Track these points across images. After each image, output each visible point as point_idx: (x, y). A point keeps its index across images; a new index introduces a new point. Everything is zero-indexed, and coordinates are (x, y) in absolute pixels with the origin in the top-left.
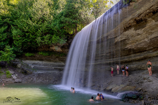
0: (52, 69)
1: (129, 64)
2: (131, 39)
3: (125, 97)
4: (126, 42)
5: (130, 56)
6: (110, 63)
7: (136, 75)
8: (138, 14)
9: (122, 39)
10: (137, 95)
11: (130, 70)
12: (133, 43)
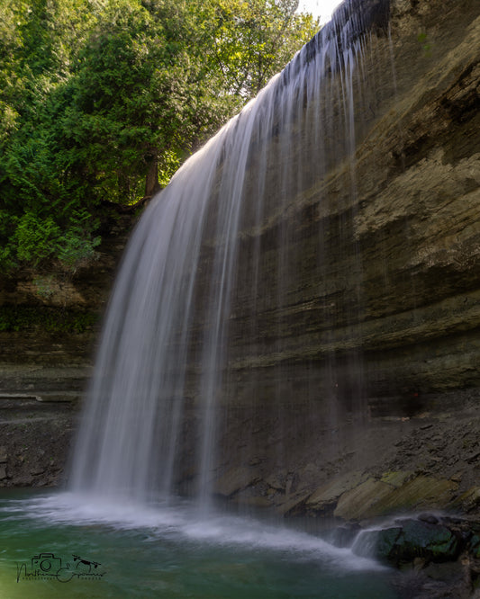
0: (32, 403)
1: (439, 352)
2: (435, 215)
3: (395, 546)
4: (413, 232)
5: (437, 306)
6: (338, 351)
7: (470, 410)
8: (455, 70)
9: (392, 218)
10: (453, 532)
11: (444, 386)
12: (447, 234)
